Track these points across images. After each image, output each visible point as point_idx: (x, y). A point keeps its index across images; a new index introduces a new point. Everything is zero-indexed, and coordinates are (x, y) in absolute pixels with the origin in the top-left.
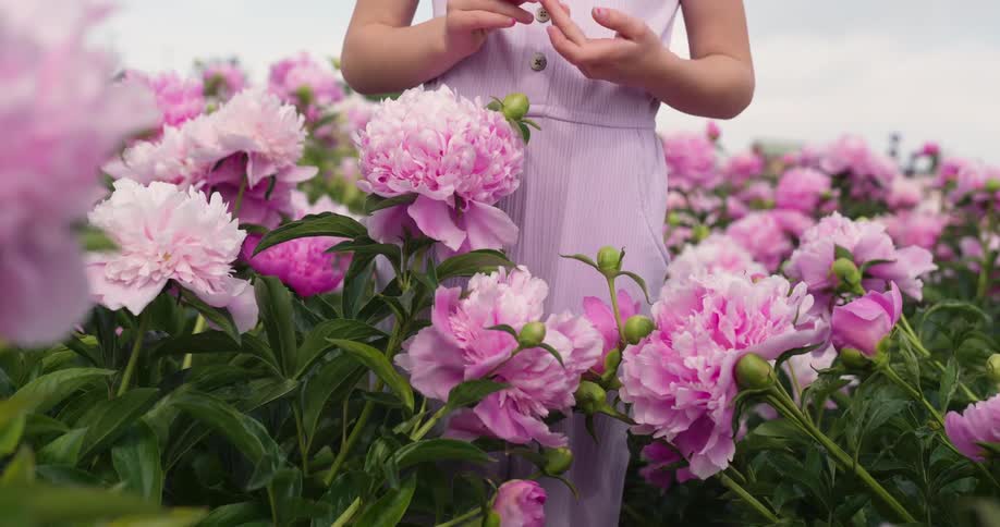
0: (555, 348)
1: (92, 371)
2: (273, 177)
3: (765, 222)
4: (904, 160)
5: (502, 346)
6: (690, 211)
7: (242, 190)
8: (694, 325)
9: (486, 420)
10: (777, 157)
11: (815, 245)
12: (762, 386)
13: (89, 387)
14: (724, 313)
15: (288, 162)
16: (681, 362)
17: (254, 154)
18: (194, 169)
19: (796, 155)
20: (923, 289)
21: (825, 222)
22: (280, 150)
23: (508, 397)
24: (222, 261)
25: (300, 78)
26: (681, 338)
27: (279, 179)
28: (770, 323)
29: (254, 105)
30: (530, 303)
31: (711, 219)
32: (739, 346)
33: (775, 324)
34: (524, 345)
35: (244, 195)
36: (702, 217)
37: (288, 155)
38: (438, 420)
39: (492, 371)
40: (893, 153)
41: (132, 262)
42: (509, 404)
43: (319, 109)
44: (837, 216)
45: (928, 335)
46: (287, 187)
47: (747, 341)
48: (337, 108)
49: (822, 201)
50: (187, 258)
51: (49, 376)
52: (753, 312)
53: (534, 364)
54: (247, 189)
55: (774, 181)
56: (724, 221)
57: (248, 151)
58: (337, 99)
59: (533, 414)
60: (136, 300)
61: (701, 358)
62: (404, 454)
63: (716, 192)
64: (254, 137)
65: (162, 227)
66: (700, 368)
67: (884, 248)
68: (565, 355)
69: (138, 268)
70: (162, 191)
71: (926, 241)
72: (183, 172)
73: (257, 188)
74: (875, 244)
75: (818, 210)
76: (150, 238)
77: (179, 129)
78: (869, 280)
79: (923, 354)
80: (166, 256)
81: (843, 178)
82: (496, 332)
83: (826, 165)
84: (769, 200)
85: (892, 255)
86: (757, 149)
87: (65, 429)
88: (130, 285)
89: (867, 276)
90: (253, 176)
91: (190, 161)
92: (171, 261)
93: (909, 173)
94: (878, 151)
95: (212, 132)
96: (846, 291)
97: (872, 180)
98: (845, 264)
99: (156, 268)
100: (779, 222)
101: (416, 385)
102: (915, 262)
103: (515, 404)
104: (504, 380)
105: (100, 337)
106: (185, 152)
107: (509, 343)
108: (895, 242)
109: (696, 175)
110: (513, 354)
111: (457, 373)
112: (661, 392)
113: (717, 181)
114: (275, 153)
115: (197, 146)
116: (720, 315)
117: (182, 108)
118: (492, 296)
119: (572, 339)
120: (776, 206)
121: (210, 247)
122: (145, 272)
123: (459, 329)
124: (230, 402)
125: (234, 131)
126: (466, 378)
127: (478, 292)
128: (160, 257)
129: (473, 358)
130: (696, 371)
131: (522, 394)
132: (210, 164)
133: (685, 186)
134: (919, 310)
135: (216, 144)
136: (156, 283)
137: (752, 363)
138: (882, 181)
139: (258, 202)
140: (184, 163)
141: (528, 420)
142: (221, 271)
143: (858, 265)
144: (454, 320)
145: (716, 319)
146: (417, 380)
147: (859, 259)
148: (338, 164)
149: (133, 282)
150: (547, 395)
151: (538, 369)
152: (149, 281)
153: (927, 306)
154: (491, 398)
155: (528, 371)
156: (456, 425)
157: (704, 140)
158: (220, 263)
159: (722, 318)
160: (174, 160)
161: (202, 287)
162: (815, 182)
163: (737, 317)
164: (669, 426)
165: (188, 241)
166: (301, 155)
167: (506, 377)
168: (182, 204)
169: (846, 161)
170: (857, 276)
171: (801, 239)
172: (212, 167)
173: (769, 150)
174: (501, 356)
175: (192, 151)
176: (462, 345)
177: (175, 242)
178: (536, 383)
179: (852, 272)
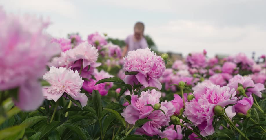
0: (163, 110)
1: (42, 117)
2: (90, 66)
3: (219, 76)
4: (256, 59)
5: (149, 110)
6: (199, 73)
7: (81, 69)
8: (203, 97)
9: (145, 130)
10: (222, 59)
11: (233, 83)
12: (220, 114)
13: (42, 120)
14: (212, 95)
15: (93, 62)
16: (200, 106)
17: (85, 59)
18: (69, 63)
19: (227, 58)
20: (262, 94)
21: (235, 77)
22: (91, 58)
23: (151, 123)
24: (78, 88)
25: (96, 39)
26: (200, 100)
27: (91, 66)
28: (223, 98)
29: (85, 47)
30: (156, 99)
31: (205, 76)
32: (215, 103)
33: (225, 98)
34: (155, 109)
35: (82, 70)
36: (202, 75)
37: (94, 60)
38: (132, 130)
39: (147, 116)
40: (253, 58)
41: (54, 88)
42: (151, 125)
43: (101, 47)
44: (238, 75)
45: (263, 107)
46: (93, 68)
47: (217, 102)
48: (105, 47)
49: (234, 71)
50: (69, 87)
51: (31, 118)
52: (219, 95)
53: (158, 114)
54: (83, 68)
55: (222, 65)
56: (208, 76)
57: (83, 59)
58: (105, 44)
59: (158, 128)
60: (56, 98)
61: (205, 105)
62: (124, 138)
63: (206, 68)
64: (85, 55)
65: (62, 79)
66: (204, 108)
67: (252, 84)
68: (166, 112)
69: (56, 89)
70: (62, 70)
71: (262, 81)
72: (66, 64)
73: (86, 68)
74: (249, 82)
75: (233, 73)
76: (59, 82)
77: (65, 53)
78: (247, 92)
79: (262, 112)
80: (63, 87)
81: (240, 64)
82: (147, 106)
83: (235, 61)
84: (220, 71)
85: (253, 85)
86: (217, 57)
87: (36, 132)
88: (53, 94)
89: (247, 91)
90: (84, 65)
91: (68, 61)
92: (65, 88)
93: (258, 63)
94: (249, 57)
95: (73, 54)
96: (241, 95)
97: (247, 65)
98: (241, 88)
99: (61, 89)
100: (223, 76)
101: (127, 120)
102: (260, 87)
103: (152, 125)
104: (150, 119)
105: (45, 108)
106: (66, 59)
107: (151, 109)
108: (254, 82)
109: (200, 64)
110: (152, 112)
111: (137, 117)
112: (195, 114)
113: (206, 65)
114: (90, 59)
115: (70, 57)
116: (211, 95)
117: (65, 47)
118: (147, 97)
119: (167, 108)
120: (222, 72)
121: (75, 84)
122: (58, 90)
123: (138, 106)
124: (79, 126)
125: (79, 54)
126: (139, 119)
127: (143, 96)
128: (62, 87)
129: (142, 113)
130: (203, 109)
131: (154, 123)
132: (73, 62)
133: (198, 67)
134: (261, 100)
135: (75, 57)
136: (61, 93)
137: (218, 108)
138: (250, 65)
139: (86, 72)
140: (66, 62)
141: (156, 129)
142: (77, 90)
143: (244, 88)
144: (136, 103)
145: (210, 96)
146: (127, 119)
147: (245, 87)
148: (106, 61)
149: (55, 93)
150: (161, 123)
151: (159, 116)
152: (59, 93)
153: (263, 99)
154: (146, 124)
155: (156, 116)
156: (137, 131)
157: (202, 55)
158: (77, 89)
159: (211, 96)
160: (63, 61)
161: (72, 95)
162: (232, 65)
163: (215, 96)
164: (196, 123)
165: (69, 83)
166: (97, 60)
167: (150, 118)
168: (68, 73)
169: (240, 60)
170: (244, 91)
171: (229, 81)
172: (73, 63)
173: (219, 57)
174: (149, 113)
175: (68, 59)
176: (139, 110)
177: (65, 83)
178: (158, 120)
179: (243, 90)
